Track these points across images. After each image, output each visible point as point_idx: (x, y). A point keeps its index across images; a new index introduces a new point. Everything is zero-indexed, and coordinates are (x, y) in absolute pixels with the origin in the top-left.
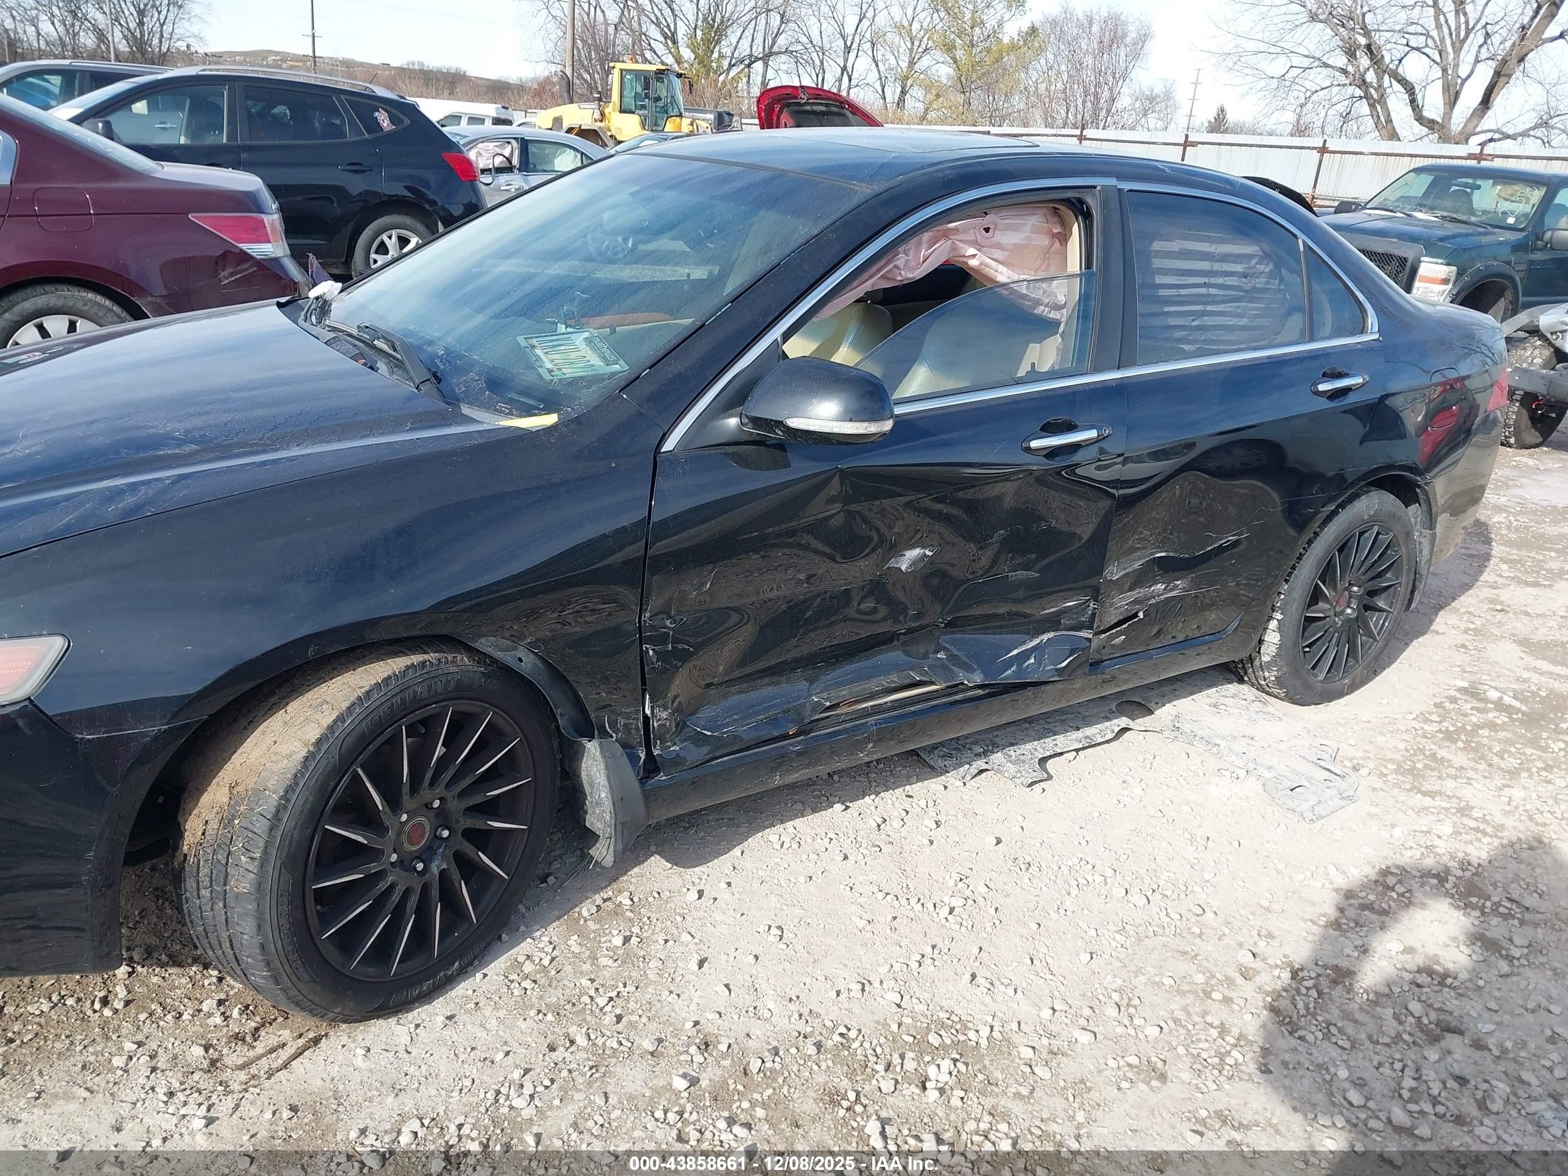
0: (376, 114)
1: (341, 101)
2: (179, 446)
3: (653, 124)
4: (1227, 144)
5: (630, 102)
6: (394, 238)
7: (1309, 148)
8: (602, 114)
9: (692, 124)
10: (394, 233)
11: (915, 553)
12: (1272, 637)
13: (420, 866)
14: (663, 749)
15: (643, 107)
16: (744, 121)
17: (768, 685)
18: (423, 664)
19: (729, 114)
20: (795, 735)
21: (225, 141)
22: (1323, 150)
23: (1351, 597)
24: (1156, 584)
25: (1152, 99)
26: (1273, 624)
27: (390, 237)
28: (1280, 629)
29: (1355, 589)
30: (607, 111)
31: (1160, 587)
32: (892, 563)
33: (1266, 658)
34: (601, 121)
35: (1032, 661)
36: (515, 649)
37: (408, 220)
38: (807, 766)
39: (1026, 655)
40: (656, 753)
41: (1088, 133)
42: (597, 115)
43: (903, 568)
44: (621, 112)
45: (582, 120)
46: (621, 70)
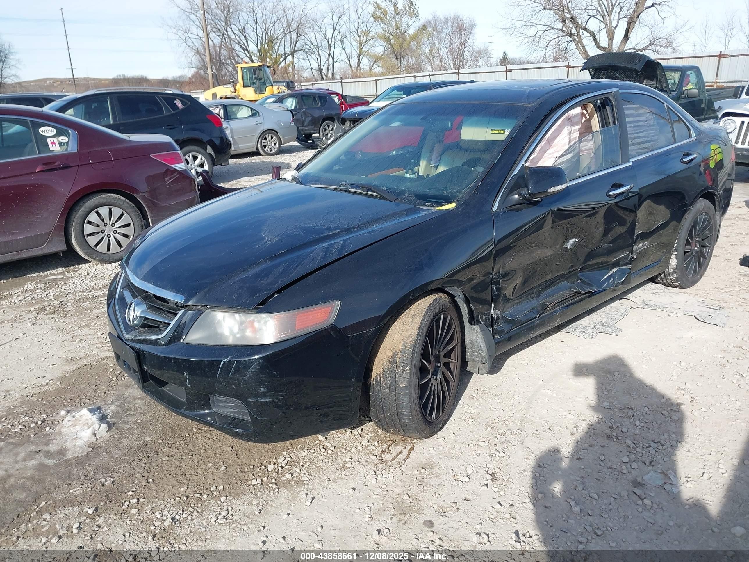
0: (175, 102)
1: (159, 98)
2: (332, 231)
3: (260, 91)
4: (525, 69)
5: (247, 82)
6: (191, 157)
7: (562, 67)
8: (235, 89)
9: (278, 89)
10: (190, 154)
11: (572, 241)
12: (673, 262)
13: (435, 377)
14: (498, 326)
15: (254, 83)
16: (302, 84)
19: (292, 82)
21: (111, 122)
22: (568, 67)
23: (696, 242)
24: (639, 244)
25: (480, 53)
26: (673, 257)
27: (189, 157)
28: (677, 258)
29: (698, 239)
30: (237, 87)
31: (641, 245)
32: (565, 246)
33: (671, 271)
34: (235, 92)
35: (612, 280)
37: (196, 148)
39: (609, 278)
40: (495, 328)
41: (461, 71)
42: (233, 90)
43: (569, 247)
44: (244, 87)
45: (226, 93)
46: (241, 68)
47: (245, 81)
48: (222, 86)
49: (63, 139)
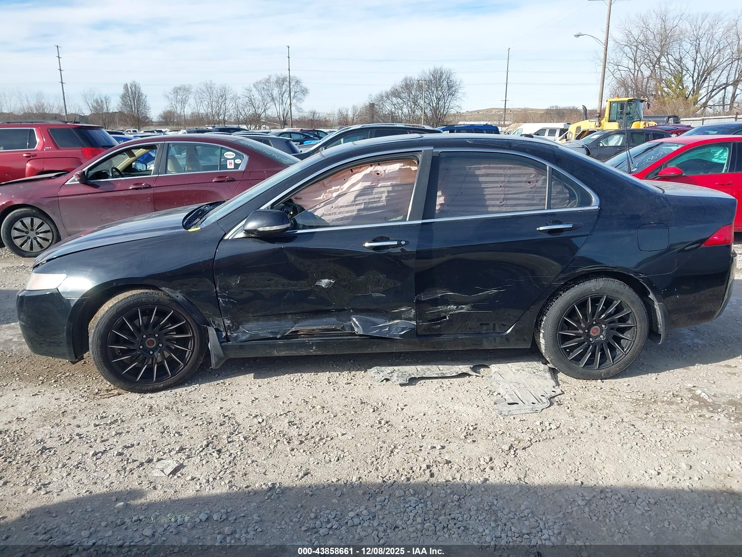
3: (625, 126)
5: (614, 116)
8: (600, 124)
11: (326, 281)
13: (151, 353)
14: (231, 334)
15: (621, 118)
17: (276, 320)
18: (147, 293)
20: (279, 339)
23: (601, 329)
29: (603, 326)
30: (602, 122)
31: (453, 307)
32: (317, 283)
34: (599, 127)
35: (387, 329)
36: (176, 293)
38: (288, 350)
39: (385, 327)
40: (229, 334)
42: (597, 124)
43: (323, 286)
44: (609, 122)
45: (590, 126)
46: (610, 102)
47: (612, 116)
48: (588, 120)
49: (238, 161)
